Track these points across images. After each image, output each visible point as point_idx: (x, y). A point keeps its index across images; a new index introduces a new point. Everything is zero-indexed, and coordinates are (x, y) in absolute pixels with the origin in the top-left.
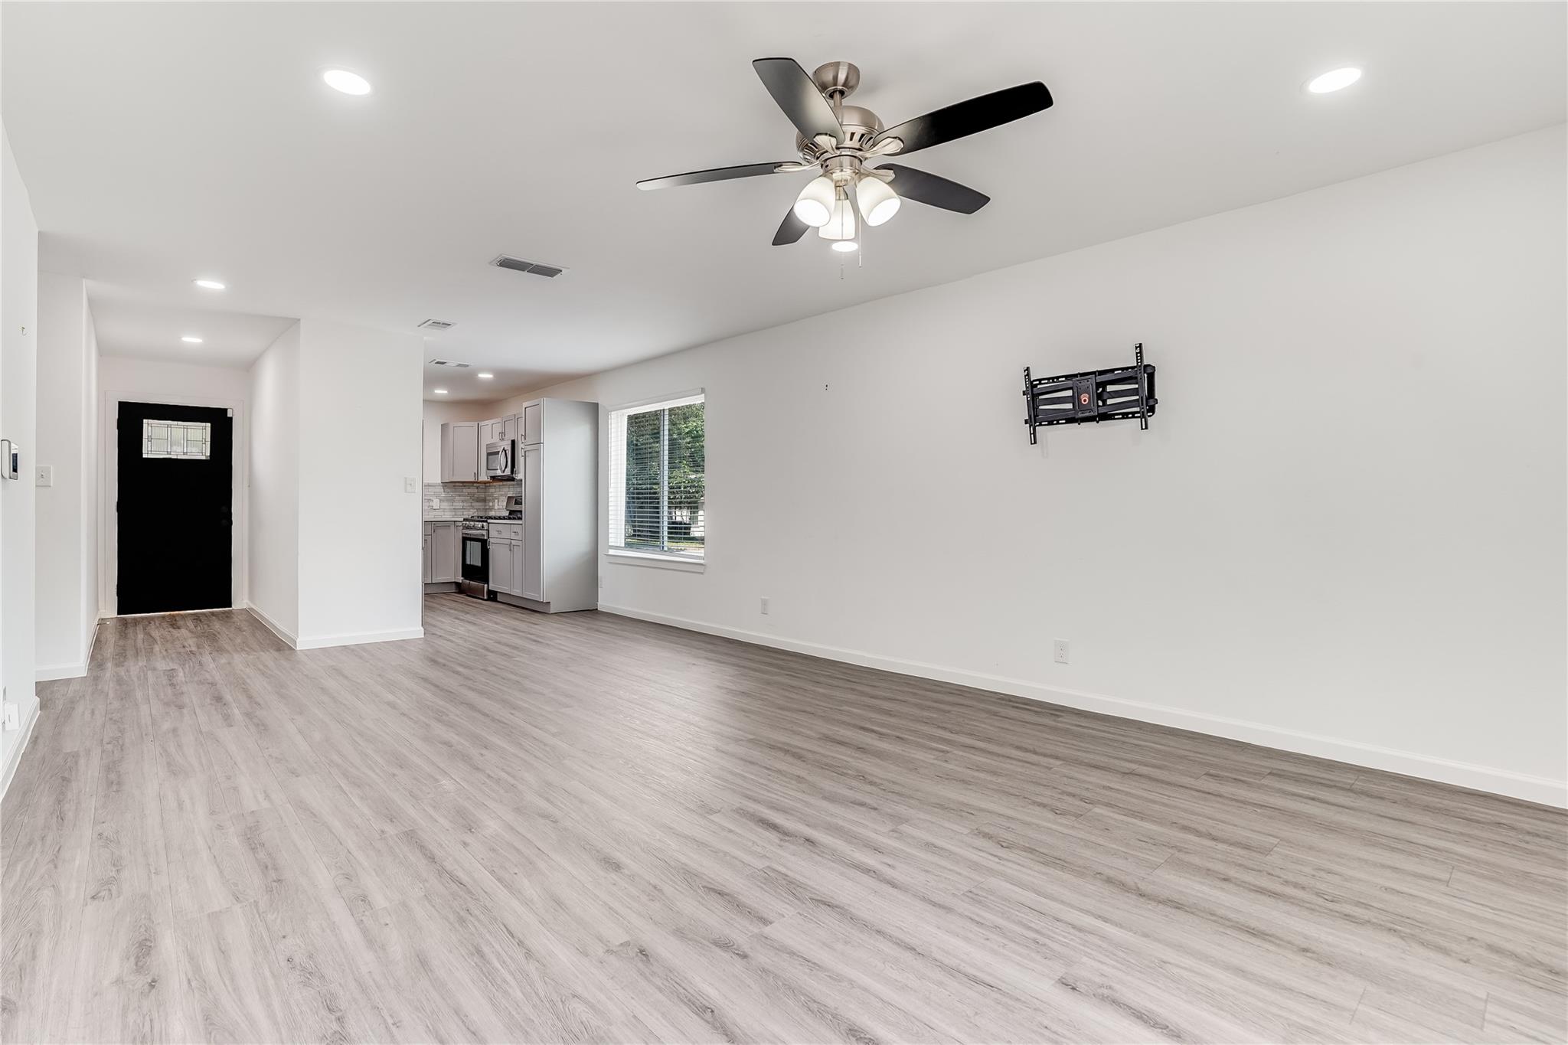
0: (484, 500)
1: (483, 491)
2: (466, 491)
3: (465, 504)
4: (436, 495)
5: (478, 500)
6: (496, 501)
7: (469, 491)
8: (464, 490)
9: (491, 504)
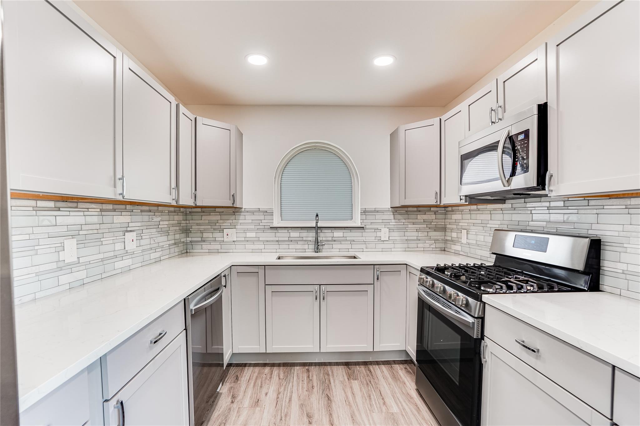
0: (444, 229)
1: (443, 216)
2: (421, 217)
3: (420, 234)
4: (385, 223)
5: (436, 229)
6: (464, 232)
7: (425, 217)
8: (419, 217)
9: (454, 235)
